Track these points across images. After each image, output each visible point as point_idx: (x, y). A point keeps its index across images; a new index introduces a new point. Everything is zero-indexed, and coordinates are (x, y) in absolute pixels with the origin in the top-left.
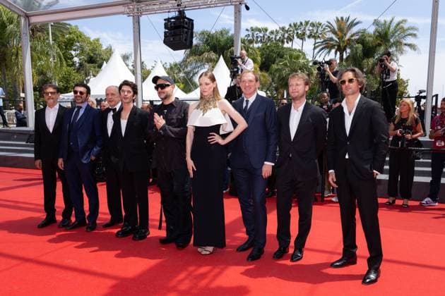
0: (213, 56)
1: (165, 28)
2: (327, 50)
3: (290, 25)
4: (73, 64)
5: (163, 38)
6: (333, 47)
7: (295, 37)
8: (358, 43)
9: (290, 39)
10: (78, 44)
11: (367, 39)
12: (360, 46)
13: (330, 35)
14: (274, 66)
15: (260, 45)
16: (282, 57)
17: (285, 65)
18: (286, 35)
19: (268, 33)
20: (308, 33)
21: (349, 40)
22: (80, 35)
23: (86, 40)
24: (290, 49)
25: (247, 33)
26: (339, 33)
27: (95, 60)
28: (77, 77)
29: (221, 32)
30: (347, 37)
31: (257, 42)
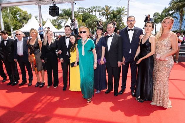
0: (67, 17)
1: (50, 9)
3: (92, 7)
4: (18, 20)
5: (49, 13)
6: (104, 15)
7: (93, 11)
9: (92, 12)
10: (19, 13)
11: (114, 12)
12: (112, 15)
13: (104, 11)
14: (87, 21)
15: (82, 13)
16: (89, 18)
17: (90, 20)
18: (91, 10)
19: (84, 10)
20: (97, 10)
22: (19, 10)
23: (22, 11)
24: (92, 15)
25: (78, 9)
26: (106, 10)
27: (25, 19)
28: (20, 24)
29: (69, 9)
30: (109, 12)
31: (81, 12)
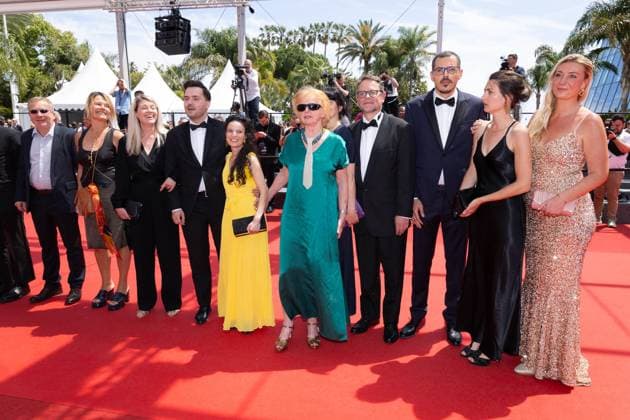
0: (220, 58)
1: (157, 28)
2: (351, 57)
3: (311, 26)
4: (38, 63)
5: (154, 40)
6: (357, 54)
7: (317, 40)
8: (383, 51)
9: (311, 42)
10: (44, 38)
11: (392, 47)
12: (385, 54)
13: (354, 40)
14: (293, 74)
15: (277, 47)
16: (301, 64)
17: (305, 72)
18: (307, 37)
19: (285, 34)
20: (331, 36)
21: (374, 47)
22: (45, 27)
23: (55, 33)
24: (312, 55)
25: (261, 32)
26: (363, 38)
27: (68, 60)
28: (46, 81)
29: (229, 31)
30: (372, 44)
31: (273, 44)
